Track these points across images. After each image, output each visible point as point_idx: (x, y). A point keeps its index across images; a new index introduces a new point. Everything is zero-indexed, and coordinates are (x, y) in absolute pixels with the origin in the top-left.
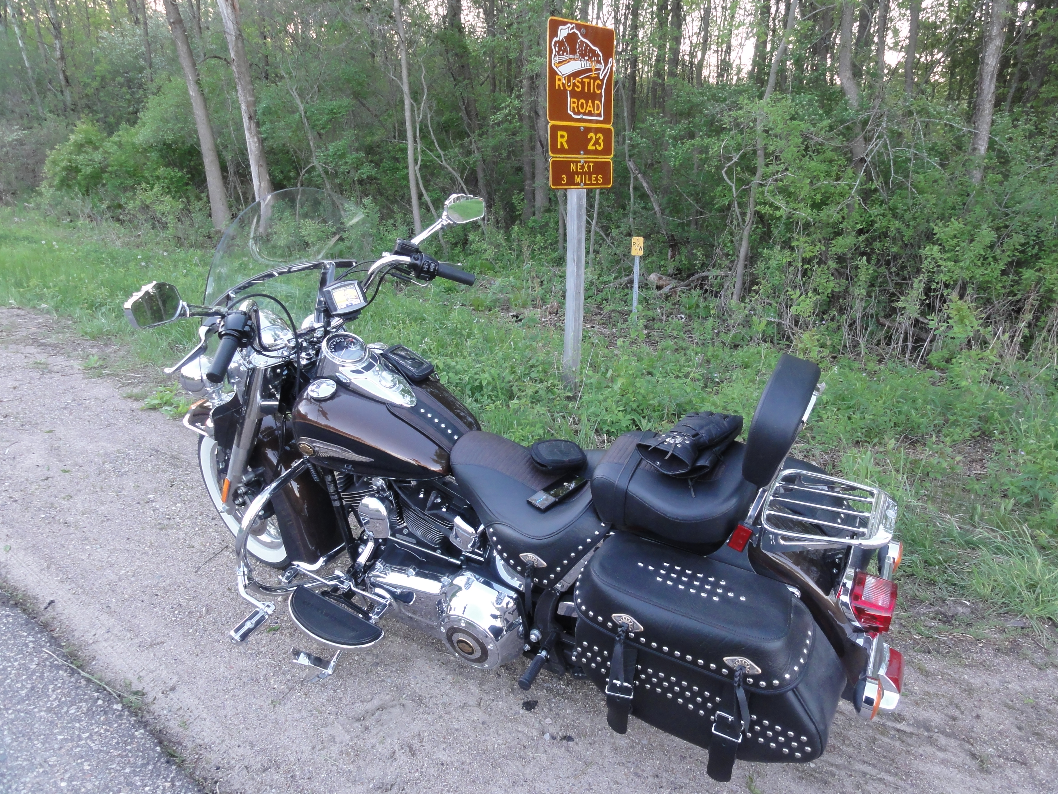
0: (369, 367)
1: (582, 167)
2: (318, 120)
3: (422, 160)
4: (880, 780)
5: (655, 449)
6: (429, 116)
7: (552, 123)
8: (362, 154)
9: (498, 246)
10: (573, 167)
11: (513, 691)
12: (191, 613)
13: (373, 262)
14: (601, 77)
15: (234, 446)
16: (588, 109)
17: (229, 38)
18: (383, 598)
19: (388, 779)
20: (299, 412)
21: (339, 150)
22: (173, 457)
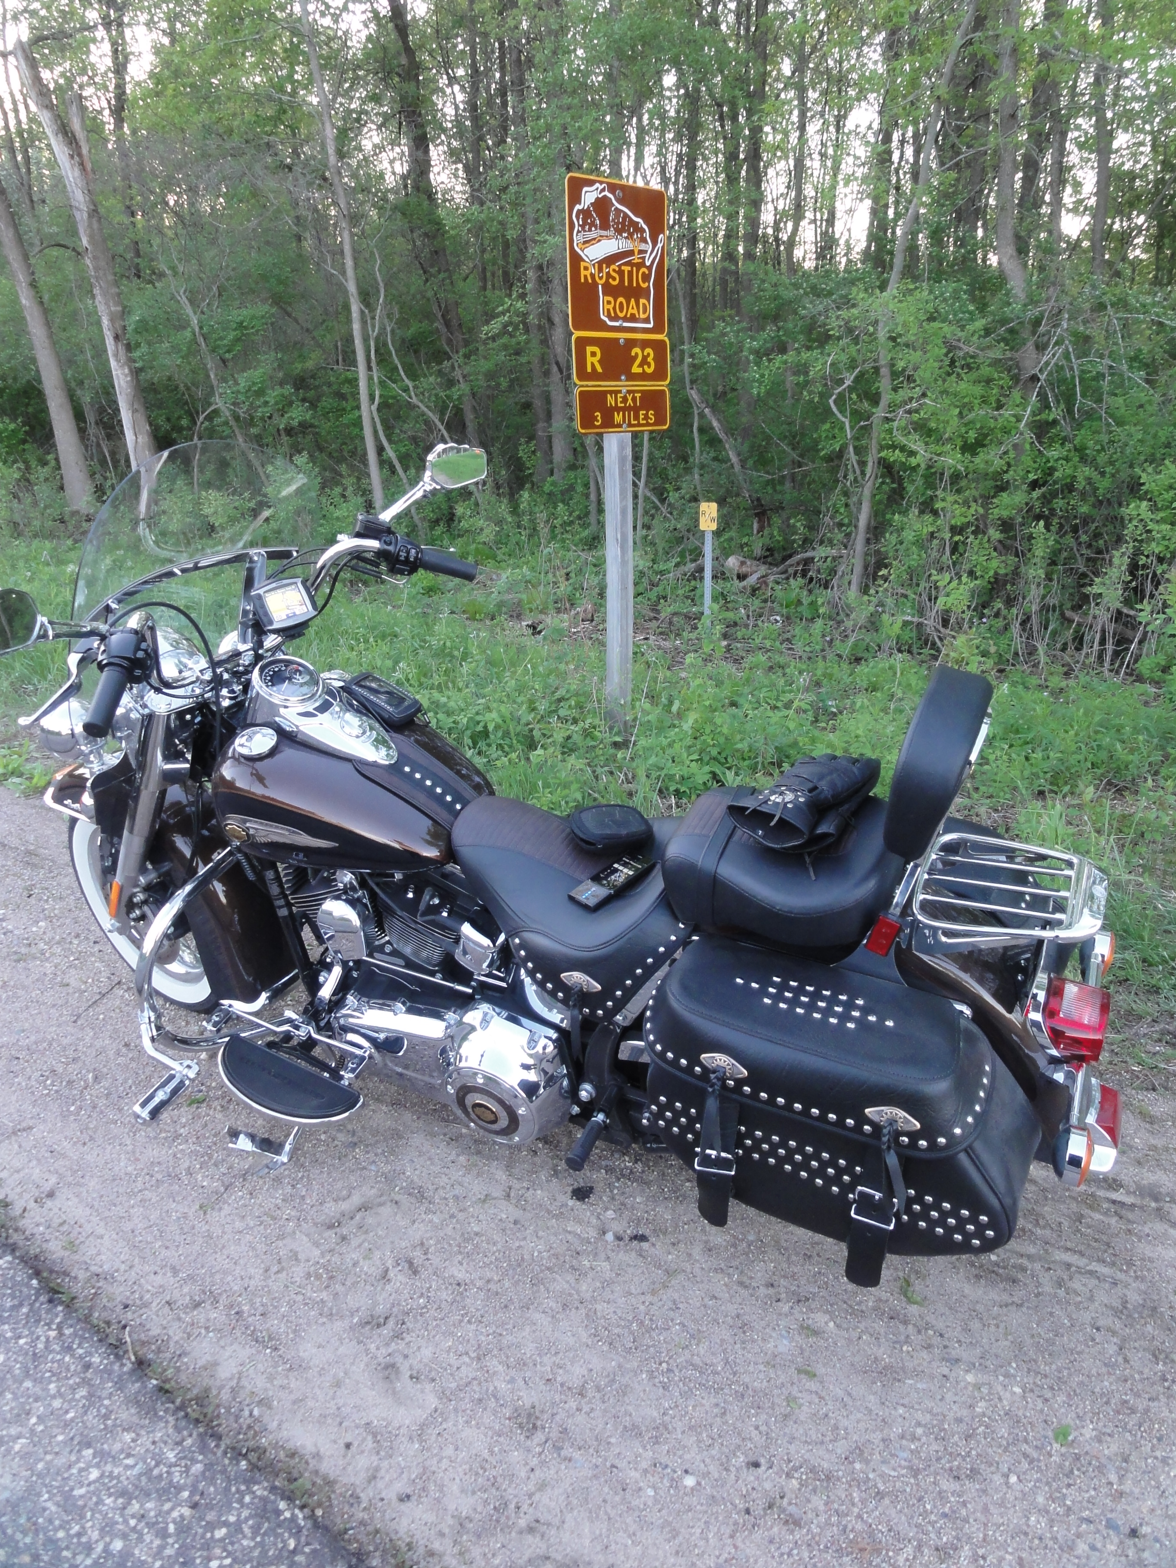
0: (324, 708)
1: (625, 400)
2: (221, 339)
3: (381, 396)
4: (1091, 1273)
5: (755, 811)
6: (389, 329)
7: (577, 334)
8: (289, 389)
9: (499, 522)
10: (610, 400)
11: (556, 1173)
12: (70, 1082)
13: (323, 551)
14: (648, 263)
15: (126, 833)
16: (630, 311)
17: (78, 215)
18: (360, 1047)
19: (380, 1309)
20: (222, 778)
21: (254, 384)
22: (29, 853)
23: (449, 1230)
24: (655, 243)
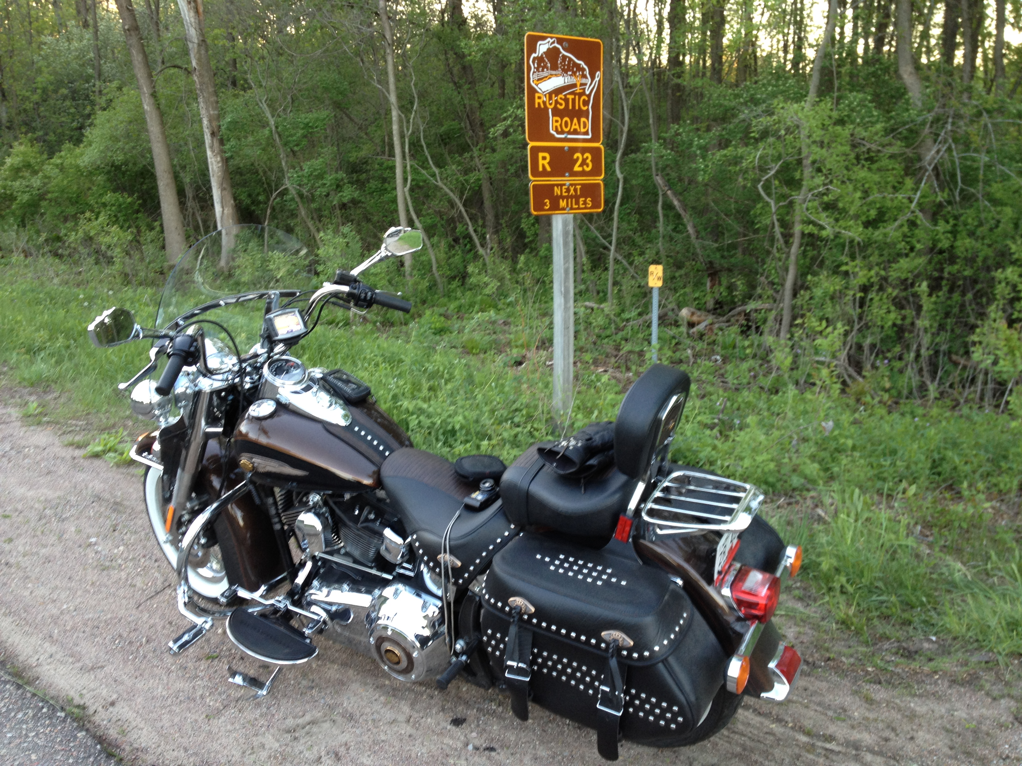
0: (307, 389)
1: (568, 190)
2: (291, 136)
3: (413, 180)
5: (551, 451)
6: (421, 128)
7: (531, 144)
8: (341, 175)
9: (501, 280)
10: (557, 191)
11: (443, 709)
12: (131, 643)
13: (314, 292)
14: (587, 92)
15: (179, 471)
16: (573, 127)
17: (190, 45)
18: (318, 615)
20: (240, 432)
21: (315, 170)
22: (116, 503)
23: (365, 738)
24: (593, 78)
